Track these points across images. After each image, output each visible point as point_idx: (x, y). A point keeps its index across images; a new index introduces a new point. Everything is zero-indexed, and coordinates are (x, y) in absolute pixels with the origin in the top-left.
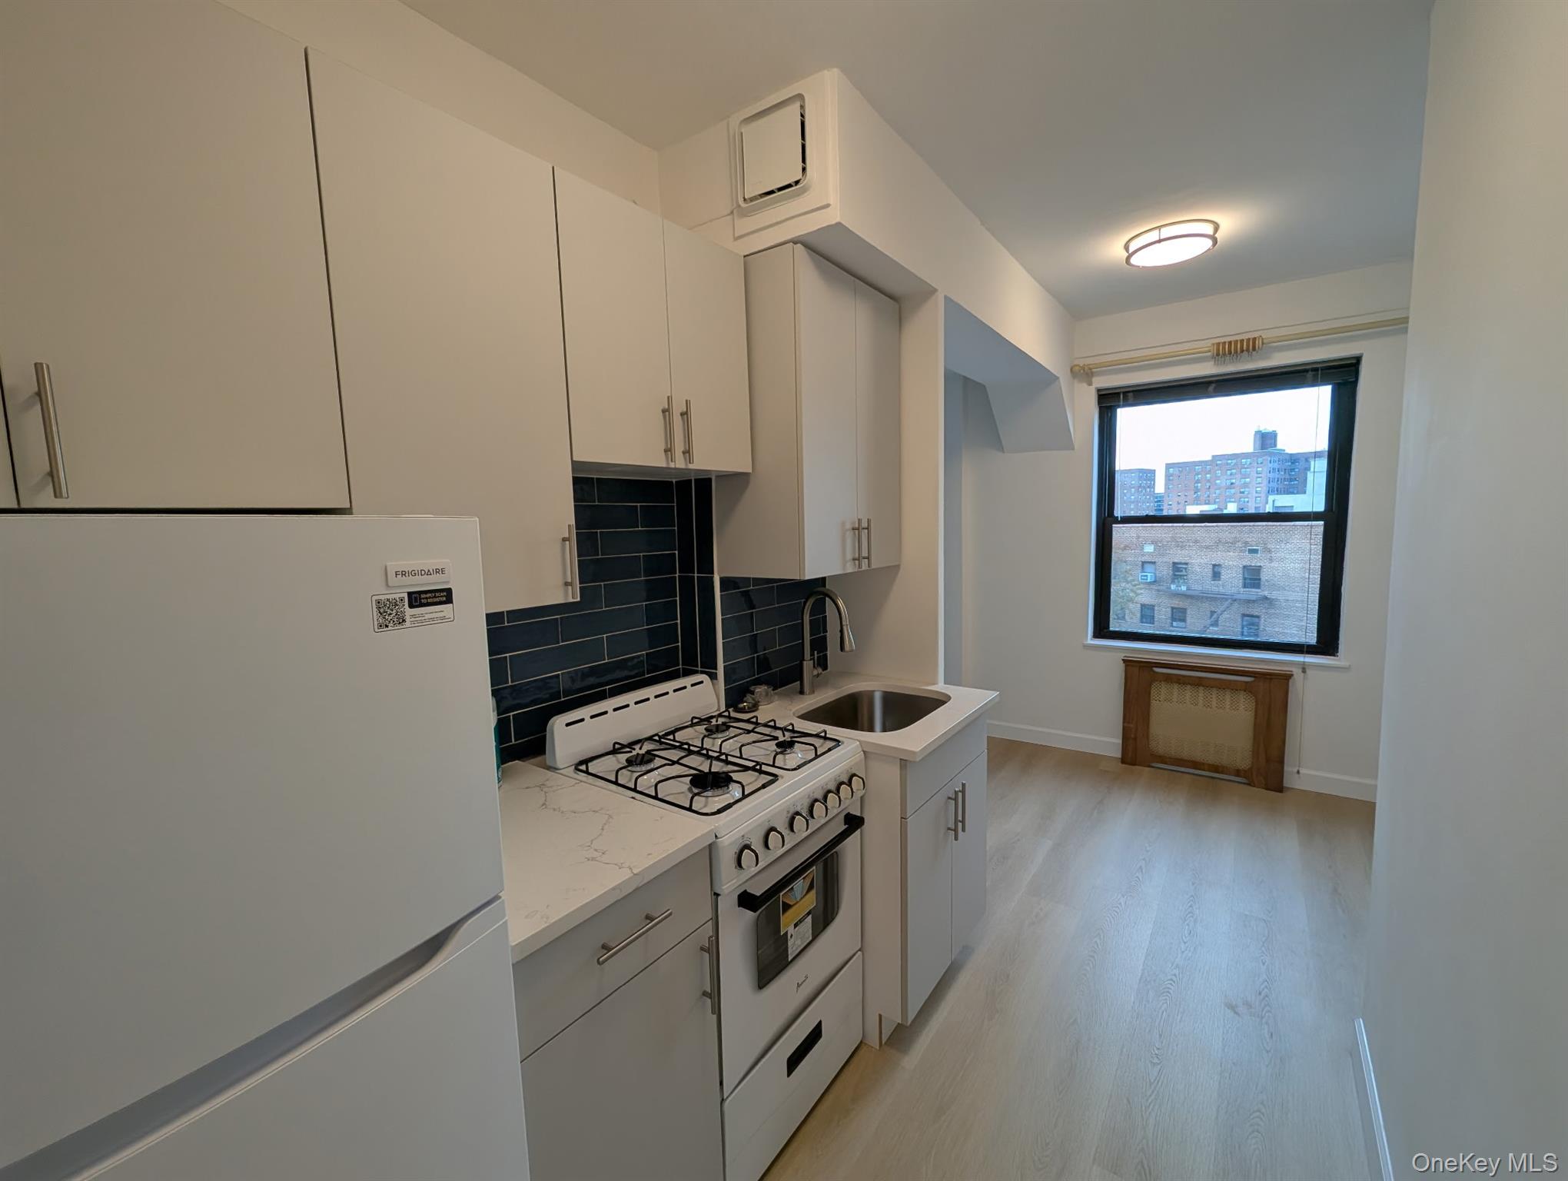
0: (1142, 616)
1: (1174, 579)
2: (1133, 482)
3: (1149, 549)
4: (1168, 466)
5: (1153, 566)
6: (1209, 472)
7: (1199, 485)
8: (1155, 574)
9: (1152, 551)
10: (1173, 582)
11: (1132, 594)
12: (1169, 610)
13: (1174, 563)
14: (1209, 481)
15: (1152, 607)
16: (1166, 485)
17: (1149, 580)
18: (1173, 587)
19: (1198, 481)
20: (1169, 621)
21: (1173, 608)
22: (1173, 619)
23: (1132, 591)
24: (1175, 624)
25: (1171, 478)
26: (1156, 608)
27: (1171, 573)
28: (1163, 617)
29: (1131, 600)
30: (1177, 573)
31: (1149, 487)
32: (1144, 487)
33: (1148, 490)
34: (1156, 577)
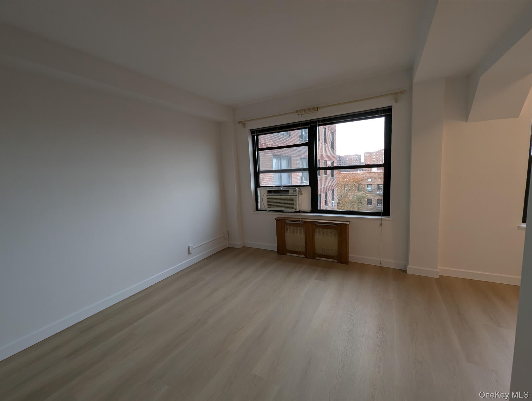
0: (368, 203)
1: (378, 190)
2: (354, 159)
3: (370, 180)
4: (365, 153)
5: (370, 186)
6: (378, 155)
7: (375, 159)
8: (372, 188)
9: (371, 181)
10: (378, 191)
11: (365, 196)
12: (377, 200)
13: (378, 185)
14: (378, 158)
15: (371, 200)
16: (365, 160)
17: (370, 191)
18: (378, 192)
19: (374, 158)
20: (377, 204)
21: (378, 200)
22: (378, 203)
23: (365, 194)
24: (379, 205)
25: (366, 157)
26: (372, 200)
27: (377, 188)
28: (375, 203)
29: (365, 198)
30: (379, 188)
31: (359, 160)
32: (358, 160)
33: (359, 161)
34: (372, 189)
